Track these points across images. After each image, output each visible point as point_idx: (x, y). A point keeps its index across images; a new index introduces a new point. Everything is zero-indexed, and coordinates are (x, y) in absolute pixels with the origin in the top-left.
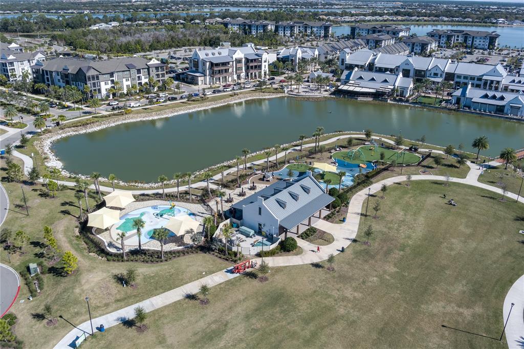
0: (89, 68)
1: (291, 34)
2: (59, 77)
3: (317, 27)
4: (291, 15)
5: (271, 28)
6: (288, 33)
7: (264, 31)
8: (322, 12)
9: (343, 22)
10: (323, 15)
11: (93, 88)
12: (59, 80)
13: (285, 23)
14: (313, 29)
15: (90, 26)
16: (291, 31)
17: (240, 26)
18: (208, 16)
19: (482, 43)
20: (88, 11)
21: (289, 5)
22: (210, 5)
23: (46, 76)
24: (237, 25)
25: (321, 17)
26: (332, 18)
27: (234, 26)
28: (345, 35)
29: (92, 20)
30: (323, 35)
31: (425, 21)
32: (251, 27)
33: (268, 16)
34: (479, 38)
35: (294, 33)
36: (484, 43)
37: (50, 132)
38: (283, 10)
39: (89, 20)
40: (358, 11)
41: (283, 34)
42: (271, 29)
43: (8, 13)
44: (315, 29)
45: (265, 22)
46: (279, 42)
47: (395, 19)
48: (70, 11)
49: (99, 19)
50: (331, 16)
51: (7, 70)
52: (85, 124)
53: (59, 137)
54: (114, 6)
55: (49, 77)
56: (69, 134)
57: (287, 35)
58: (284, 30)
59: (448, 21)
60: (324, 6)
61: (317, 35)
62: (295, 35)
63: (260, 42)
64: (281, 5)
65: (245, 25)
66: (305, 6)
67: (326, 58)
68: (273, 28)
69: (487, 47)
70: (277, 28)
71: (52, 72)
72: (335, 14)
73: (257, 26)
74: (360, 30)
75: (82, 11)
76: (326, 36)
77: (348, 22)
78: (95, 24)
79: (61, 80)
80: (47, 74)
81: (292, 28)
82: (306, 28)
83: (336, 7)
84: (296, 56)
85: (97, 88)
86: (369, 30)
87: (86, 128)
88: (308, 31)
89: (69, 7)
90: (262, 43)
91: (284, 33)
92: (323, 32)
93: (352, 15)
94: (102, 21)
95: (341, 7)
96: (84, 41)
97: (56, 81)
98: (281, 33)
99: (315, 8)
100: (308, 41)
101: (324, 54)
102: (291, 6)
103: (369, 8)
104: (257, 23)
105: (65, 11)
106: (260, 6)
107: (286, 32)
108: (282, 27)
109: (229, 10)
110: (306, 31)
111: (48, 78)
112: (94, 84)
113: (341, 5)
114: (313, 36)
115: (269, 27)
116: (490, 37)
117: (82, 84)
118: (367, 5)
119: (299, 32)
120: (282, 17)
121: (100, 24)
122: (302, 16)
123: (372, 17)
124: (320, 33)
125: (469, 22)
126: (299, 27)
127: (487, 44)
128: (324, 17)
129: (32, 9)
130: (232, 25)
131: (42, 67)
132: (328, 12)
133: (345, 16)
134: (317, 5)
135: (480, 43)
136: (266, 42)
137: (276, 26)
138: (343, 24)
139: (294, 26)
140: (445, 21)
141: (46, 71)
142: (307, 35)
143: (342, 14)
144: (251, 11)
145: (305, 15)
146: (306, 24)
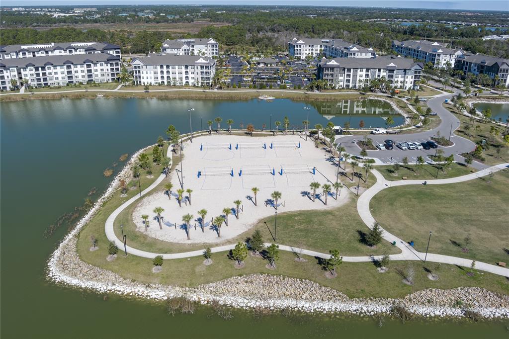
0: (503, 63)
2: (476, 68)
11: (501, 78)
12: (475, 70)
15: (482, 36)
20: (476, 24)
23: (465, 66)
29: (484, 32)
37: (471, 98)
39: (481, 31)
43: (405, 21)
48: (458, 23)
49: (491, 31)
51: (435, 59)
52: (495, 99)
53: (477, 102)
54: (502, 20)
55: (468, 66)
56: (482, 102)
71: (472, 63)
75: (470, 24)
78: (487, 35)
79: (476, 70)
80: (467, 65)
85: (504, 78)
87: (495, 101)
89: (457, 19)
94: (493, 33)
96: (483, 47)
97: (472, 70)
105: (454, 23)
111: (466, 67)
112: (503, 75)
117: (494, 74)
121: (493, 36)
129: (425, 19)
131: (464, 60)
141: (467, 63)
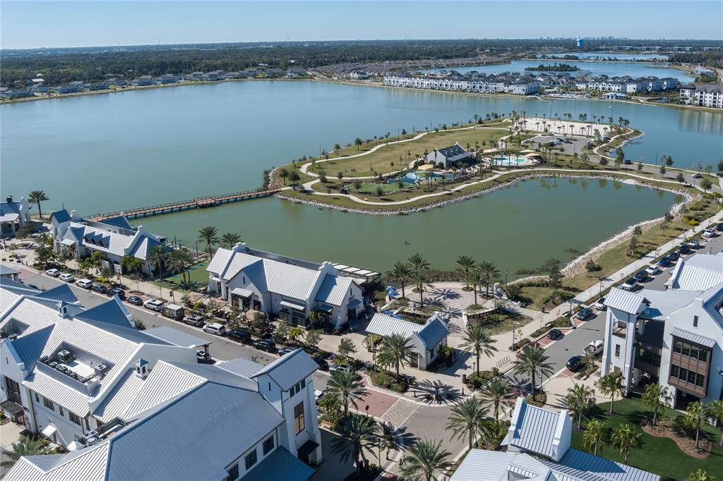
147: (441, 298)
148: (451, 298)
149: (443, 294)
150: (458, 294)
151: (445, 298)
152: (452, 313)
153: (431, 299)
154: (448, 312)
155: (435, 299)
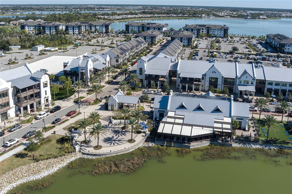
1: (79, 32)
3: (100, 26)
4: (78, 16)
5: (62, 27)
6: (76, 31)
7: (56, 30)
8: (99, 13)
9: (114, 20)
10: (100, 15)
13: (73, 24)
14: (96, 27)
16: (79, 30)
17: (35, 27)
18: (14, 18)
19: (219, 33)
21: (77, 9)
22: (22, 10)
24: (33, 26)
25: (99, 16)
26: (106, 17)
27: (30, 27)
28: (121, 31)
30: (104, 31)
31: (163, 17)
32: (45, 28)
33: (62, 17)
34: (216, 30)
35: (82, 31)
36: (220, 33)
38: (73, 12)
40: (121, 12)
41: (72, 33)
42: (62, 29)
44: (98, 27)
45: (57, 23)
46: (68, 41)
47: (146, 16)
50: (105, 15)
57: (75, 33)
58: (73, 29)
59: (176, 17)
60: (99, 9)
61: (100, 31)
62: (83, 32)
63: (50, 43)
64: (71, 9)
65: (40, 26)
66: (87, 9)
67: (117, 61)
68: (64, 28)
69: (223, 36)
70: (67, 28)
72: (108, 15)
73: (50, 27)
74: (132, 26)
76: (107, 32)
77: (118, 19)
81: (79, 27)
82: (91, 27)
83: (106, 10)
84: (87, 68)
86: (139, 26)
88: (93, 29)
90: (52, 44)
91: (73, 31)
92: (104, 29)
93: (119, 15)
95: (109, 9)
98: (71, 32)
99: (93, 10)
100: (94, 38)
101: (115, 58)
102: (78, 9)
103: (126, 10)
104: (50, 25)
106: (57, 10)
107: (75, 31)
108: (71, 27)
109: (34, 13)
110: (91, 29)
113: (109, 8)
114: (97, 32)
115: (61, 28)
116: (224, 29)
118: (124, 8)
119: (85, 30)
120: (72, 18)
122: (86, 16)
123: (132, 16)
124: (102, 30)
125: (187, 17)
126: (85, 26)
127: (223, 33)
128: (101, 16)
130: (28, 26)
132: (102, 13)
133: (115, 15)
134: (94, 9)
135: (218, 33)
136: (57, 42)
137: (66, 26)
138: (115, 21)
139: (81, 26)
140: (174, 17)
142: (92, 32)
143: (112, 14)
144: (51, 14)
145: (88, 16)
146: (91, 24)
147: (115, 137)
148: (109, 138)
149: (115, 140)
150: (105, 142)
151: (113, 137)
152: (107, 128)
153: (122, 136)
154: (109, 128)
155: (119, 136)
